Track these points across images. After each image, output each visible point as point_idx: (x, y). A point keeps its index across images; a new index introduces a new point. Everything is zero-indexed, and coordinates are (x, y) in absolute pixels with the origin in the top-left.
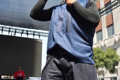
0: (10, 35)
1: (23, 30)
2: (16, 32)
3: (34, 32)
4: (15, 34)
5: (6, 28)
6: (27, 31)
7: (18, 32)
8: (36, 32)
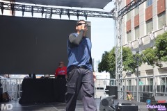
0: (44, 17)
1: (62, 10)
2: (52, 13)
3: (78, 11)
4: (51, 15)
5: (37, 7)
6: (68, 10)
7: (56, 13)
8: (82, 11)
